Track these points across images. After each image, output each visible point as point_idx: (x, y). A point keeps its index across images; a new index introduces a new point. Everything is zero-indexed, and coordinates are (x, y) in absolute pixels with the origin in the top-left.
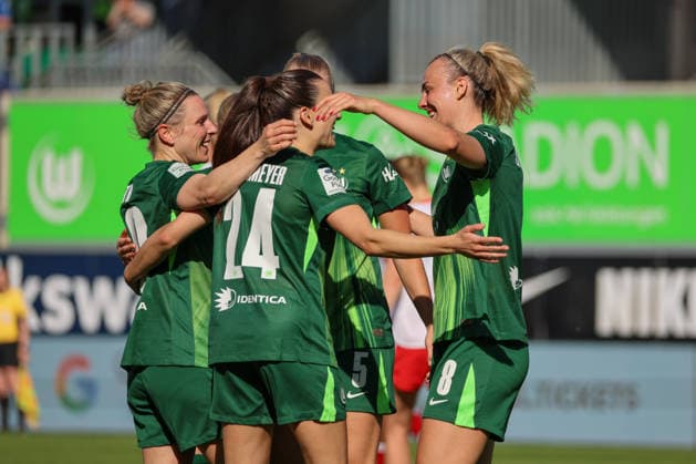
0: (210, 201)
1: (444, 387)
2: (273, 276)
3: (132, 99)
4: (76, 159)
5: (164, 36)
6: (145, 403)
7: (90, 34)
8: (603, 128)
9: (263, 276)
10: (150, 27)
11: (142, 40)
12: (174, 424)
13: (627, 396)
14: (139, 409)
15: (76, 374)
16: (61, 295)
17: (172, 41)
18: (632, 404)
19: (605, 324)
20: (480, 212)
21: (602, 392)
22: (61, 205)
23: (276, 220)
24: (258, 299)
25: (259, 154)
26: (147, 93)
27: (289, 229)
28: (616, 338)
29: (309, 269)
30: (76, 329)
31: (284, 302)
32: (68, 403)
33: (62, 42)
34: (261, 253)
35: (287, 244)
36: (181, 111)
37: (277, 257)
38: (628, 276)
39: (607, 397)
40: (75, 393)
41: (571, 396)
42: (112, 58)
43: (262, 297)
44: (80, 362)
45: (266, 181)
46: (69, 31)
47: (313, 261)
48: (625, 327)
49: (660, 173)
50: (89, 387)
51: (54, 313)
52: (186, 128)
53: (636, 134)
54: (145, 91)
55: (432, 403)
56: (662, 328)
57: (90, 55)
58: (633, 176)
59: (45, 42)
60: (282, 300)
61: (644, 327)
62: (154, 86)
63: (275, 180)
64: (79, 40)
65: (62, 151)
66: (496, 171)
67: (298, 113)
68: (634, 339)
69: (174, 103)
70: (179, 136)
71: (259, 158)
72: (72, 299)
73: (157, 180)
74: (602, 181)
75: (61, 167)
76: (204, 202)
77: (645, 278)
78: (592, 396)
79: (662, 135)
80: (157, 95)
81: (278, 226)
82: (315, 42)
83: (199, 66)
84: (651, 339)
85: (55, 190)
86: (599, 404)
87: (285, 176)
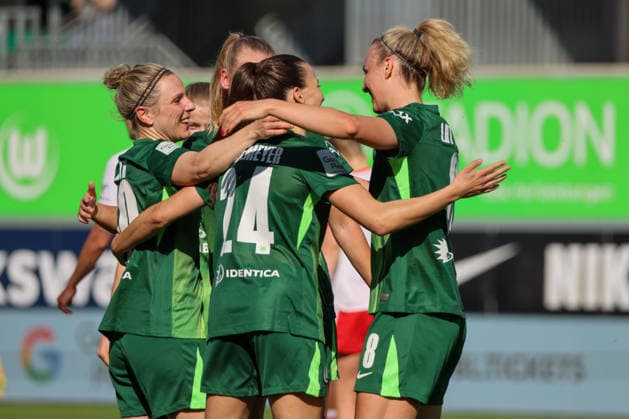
0: (203, 176)
1: (369, 361)
2: (267, 251)
3: (112, 82)
4: (41, 137)
5: (126, 19)
6: (125, 372)
7: (55, 17)
8: (552, 108)
9: (258, 251)
10: (113, 10)
11: (105, 23)
12: (148, 390)
13: (574, 367)
14: (119, 378)
15: (41, 345)
16: (26, 269)
17: (134, 24)
18: (579, 376)
19: (553, 298)
20: (400, 189)
21: (550, 365)
22: (26, 182)
23: (273, 198)
24: (253, 273)
25: (252, 134)
26: (126, 76)
27: (285, 207)
28: (563, 312)
29: (302, 246)
30: (41, 302)
31: (278, 275)
32: (33, 375)
33: (28, 24)
34: (255, 229)
35: (283, 221)
36: (156, 92)
37: (272, 233)
38: (575, 251)
39: (555, 369)
40: (40, 365)
41: (520, 368)
42: (76, 40)
43: (256, 272)
44: (45, 334)
45: (263, 160)
46: (35, 14)
47: (306, 238)
48: (573, 301)
49: (606, 152)
50: (53, 358)
51: (19, 287)
52: (163, 108)
53: (583, 114)
54: (123, 75)
55: (360, 376)
56: (608, 302)
57: (55, 37)
58: (581, 155)
59: (12, 24)
60: (276, 273)
61: (591, 301)
62: (132, 69)
63: (272, 159)
64: (44, 22)
65: (27, 130)
66: (413, 147)
67: (291, 93)
68: (582, 313)
69: (150, 85)
70: (157, 116)
71: (252, 139)
72: (37, 272)
73: (145, 159)
74: (551, 159)
75: (27, 145)
76: (197, 177)
77: (592, 253)
78: (538, 368)
79: (609, 114)
80: (134, 78)
81: (275, 203)
82: (273, 25)
83: (160, 48)
84: (598, 313)
85: (20, 168)
86: (547, 375)
87: (282, 156)
